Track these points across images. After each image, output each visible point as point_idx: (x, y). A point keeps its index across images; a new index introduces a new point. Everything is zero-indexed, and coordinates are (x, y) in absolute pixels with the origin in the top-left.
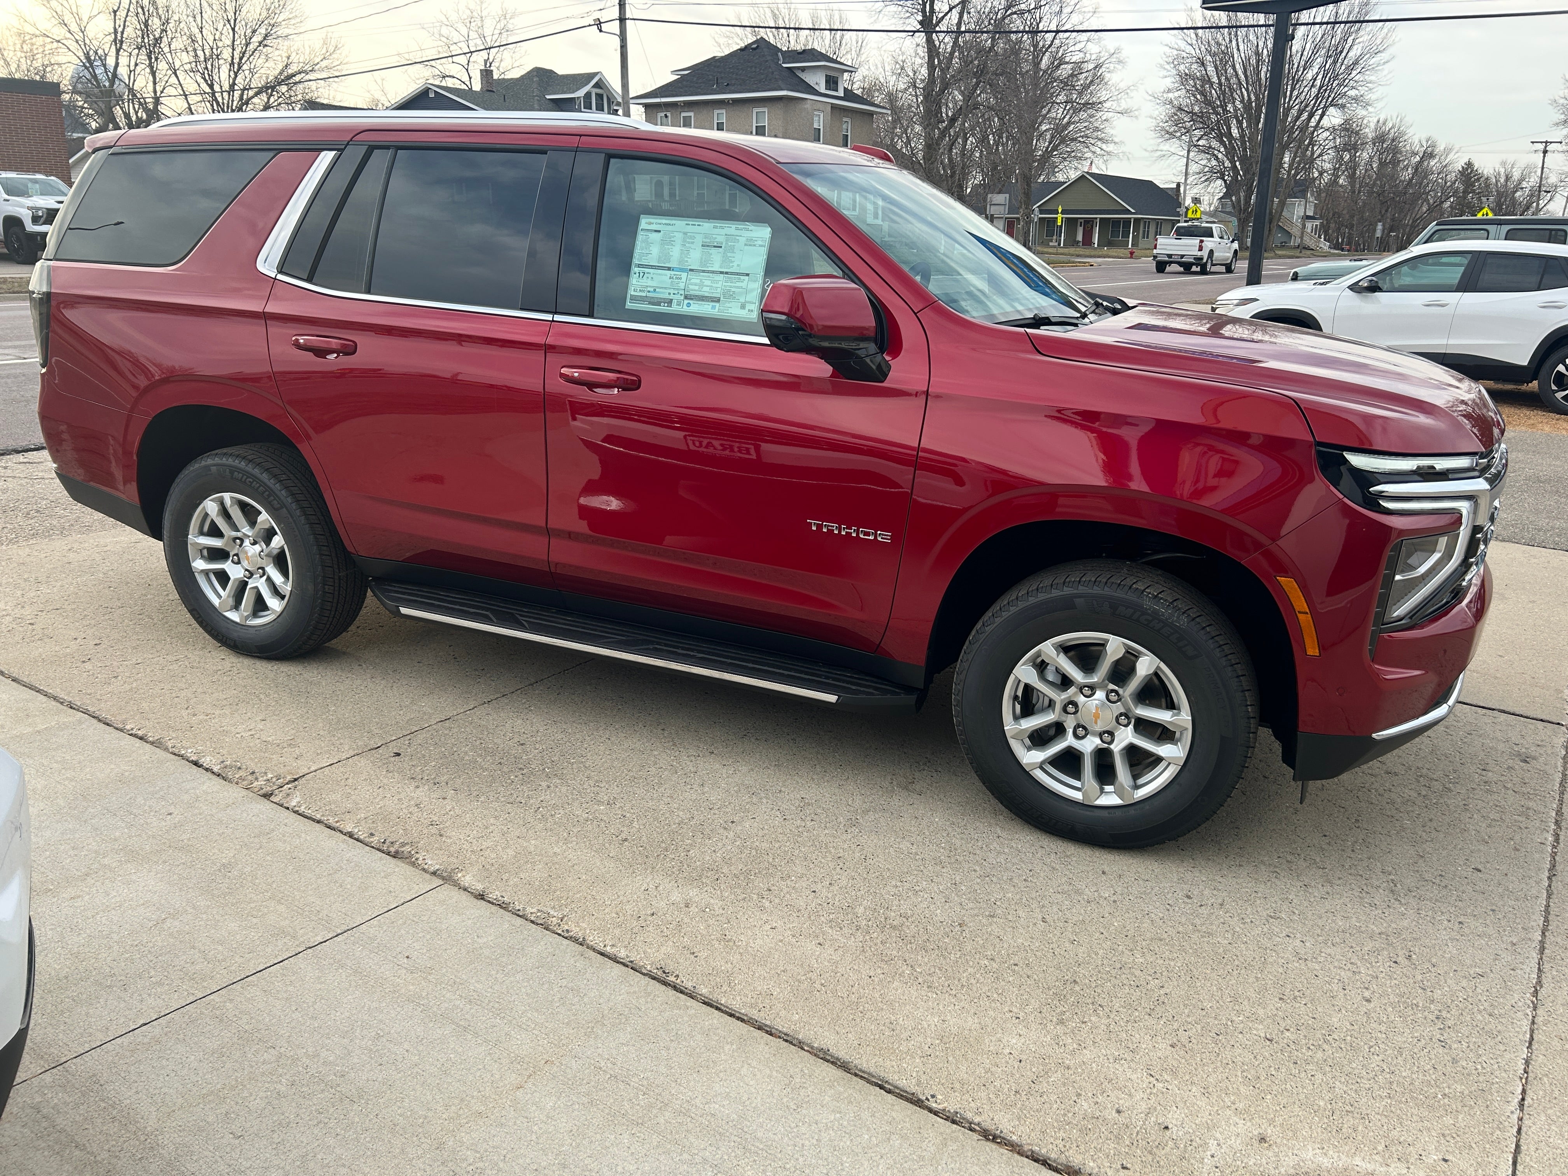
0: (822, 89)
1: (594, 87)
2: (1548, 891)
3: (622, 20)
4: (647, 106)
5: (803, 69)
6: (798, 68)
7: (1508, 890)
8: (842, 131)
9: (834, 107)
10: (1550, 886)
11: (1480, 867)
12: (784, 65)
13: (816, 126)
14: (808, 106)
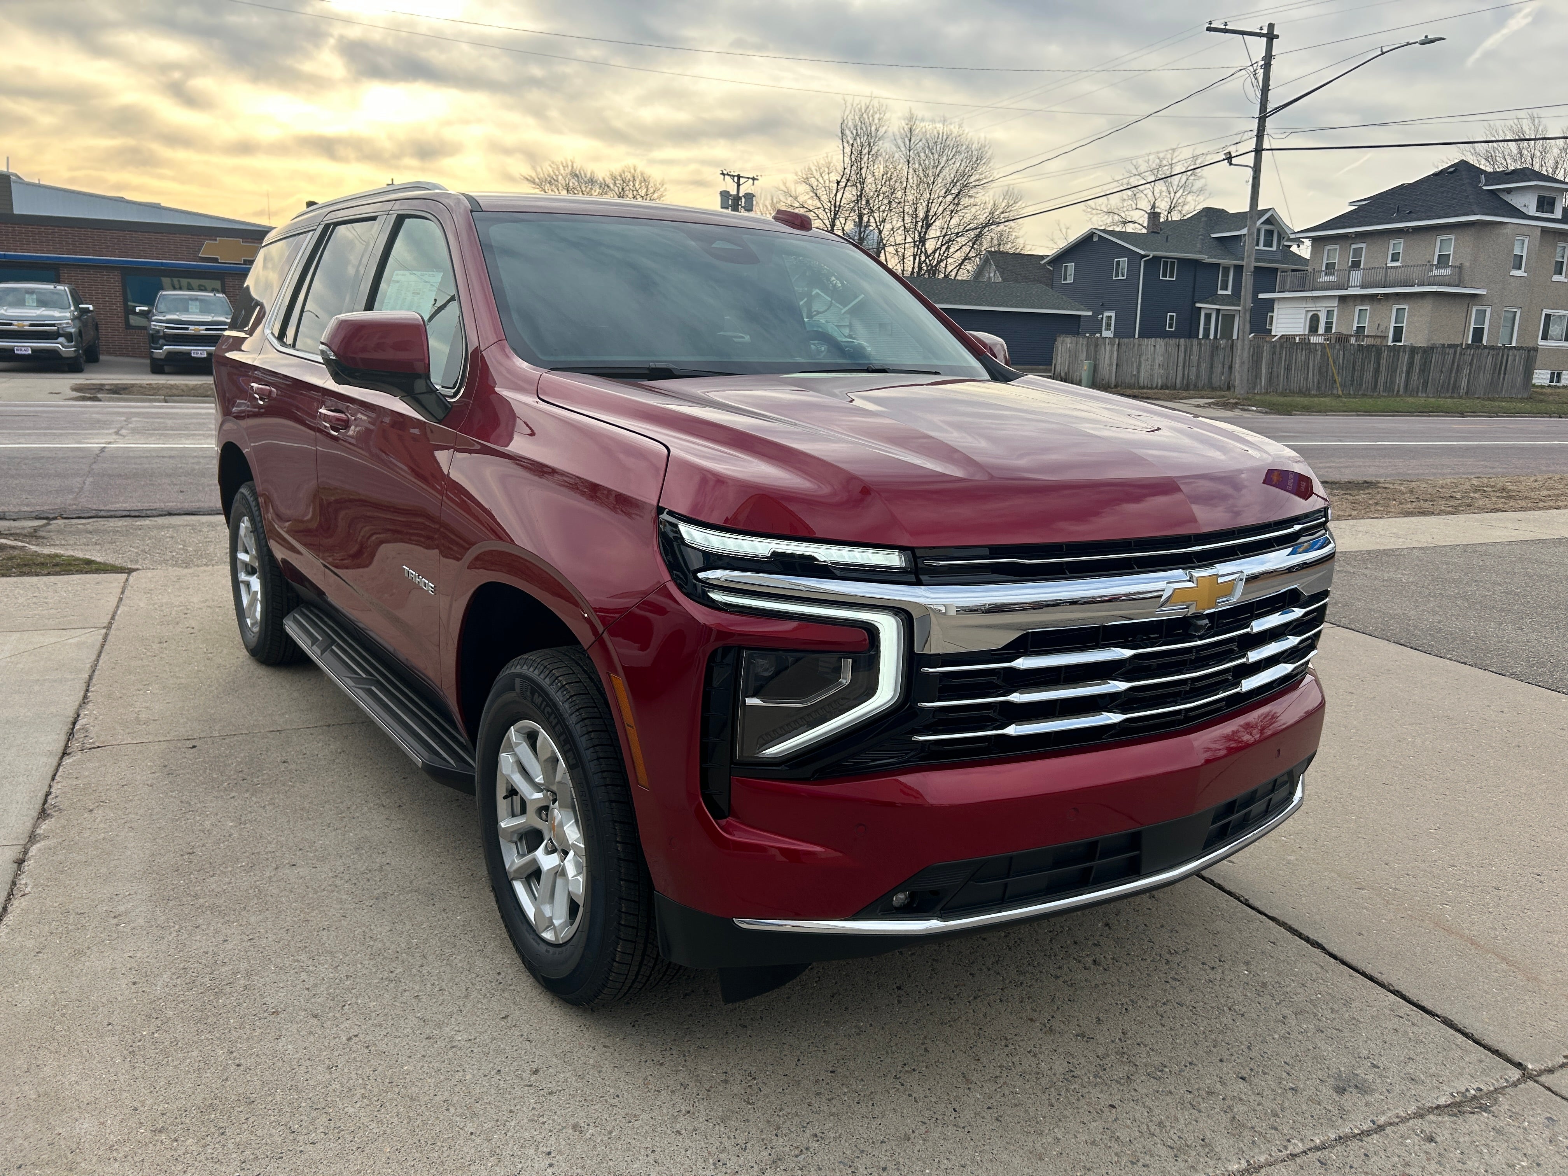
0: (1532, 211)
1: (1263, 223)
3: (1258, 151)
4: (1314, 240)
5: (1509, 191)
6: (1503, 190)
8: (1554, 257)
9: (1544, 230)
12: (1485, 188)
13: (1517, 252)
14: (1508, 230)
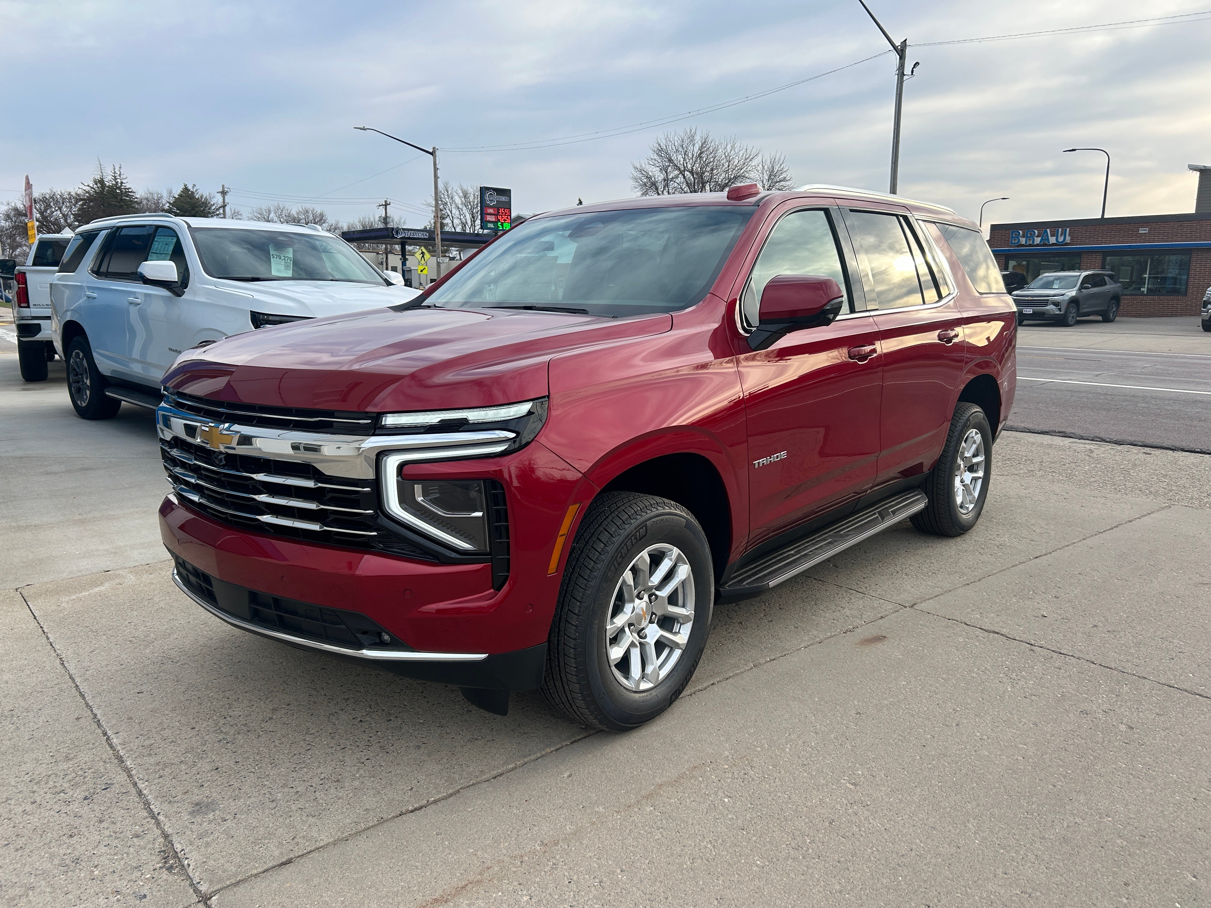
2: (90, 707)
7: (113, 692)
10: (92, 711)
11: (140, 695)
